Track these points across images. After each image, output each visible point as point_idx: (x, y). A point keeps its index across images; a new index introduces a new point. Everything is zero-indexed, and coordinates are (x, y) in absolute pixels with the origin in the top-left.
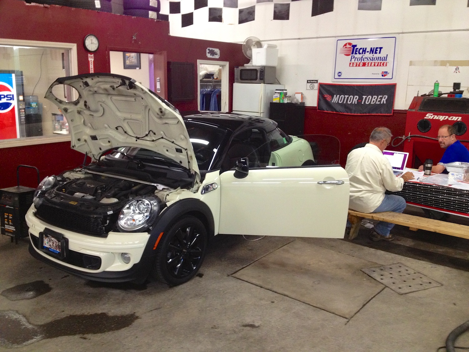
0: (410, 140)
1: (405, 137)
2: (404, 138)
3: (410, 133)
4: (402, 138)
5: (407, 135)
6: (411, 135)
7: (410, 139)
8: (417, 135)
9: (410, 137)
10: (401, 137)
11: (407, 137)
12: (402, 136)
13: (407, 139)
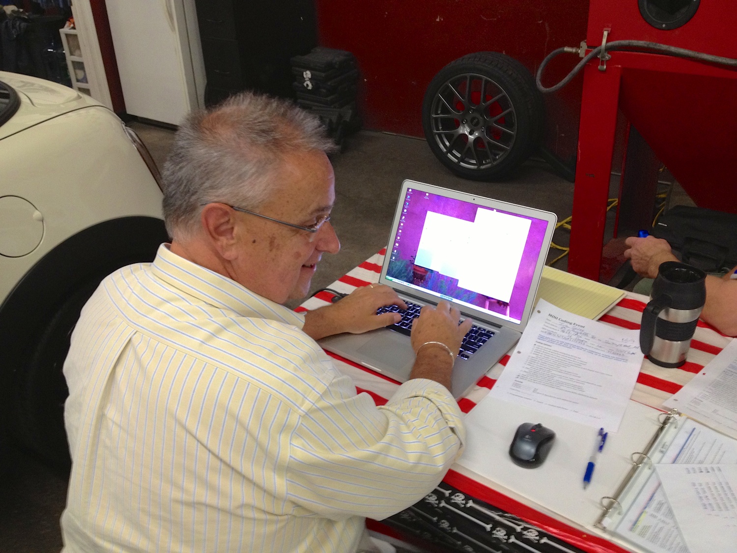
0: (608, 62)
1: (587, 52)
2: (582, 50)
3: (606, 33)
4: (577, 54)
5: (594, 43)
6: (610, 44)
7: (608, 57)
8: (635, 42)
9: (609, 50)
10: (574, 50)
11: (595, 51)
12: (579, 47)
13: (594, 60)
